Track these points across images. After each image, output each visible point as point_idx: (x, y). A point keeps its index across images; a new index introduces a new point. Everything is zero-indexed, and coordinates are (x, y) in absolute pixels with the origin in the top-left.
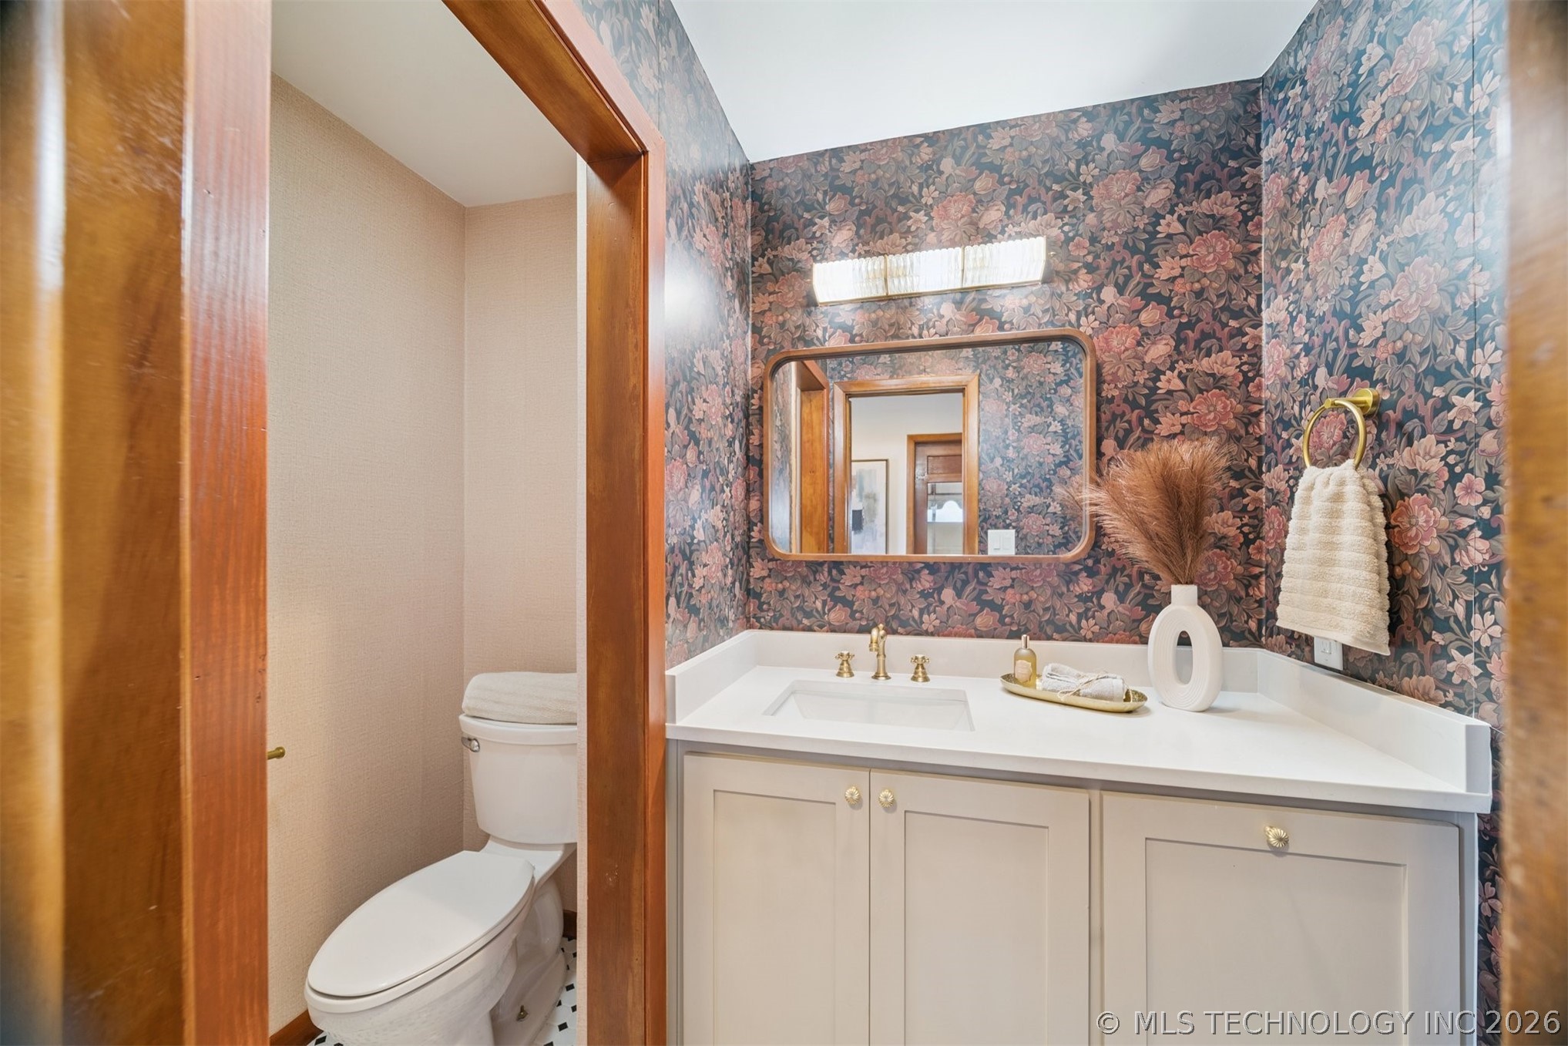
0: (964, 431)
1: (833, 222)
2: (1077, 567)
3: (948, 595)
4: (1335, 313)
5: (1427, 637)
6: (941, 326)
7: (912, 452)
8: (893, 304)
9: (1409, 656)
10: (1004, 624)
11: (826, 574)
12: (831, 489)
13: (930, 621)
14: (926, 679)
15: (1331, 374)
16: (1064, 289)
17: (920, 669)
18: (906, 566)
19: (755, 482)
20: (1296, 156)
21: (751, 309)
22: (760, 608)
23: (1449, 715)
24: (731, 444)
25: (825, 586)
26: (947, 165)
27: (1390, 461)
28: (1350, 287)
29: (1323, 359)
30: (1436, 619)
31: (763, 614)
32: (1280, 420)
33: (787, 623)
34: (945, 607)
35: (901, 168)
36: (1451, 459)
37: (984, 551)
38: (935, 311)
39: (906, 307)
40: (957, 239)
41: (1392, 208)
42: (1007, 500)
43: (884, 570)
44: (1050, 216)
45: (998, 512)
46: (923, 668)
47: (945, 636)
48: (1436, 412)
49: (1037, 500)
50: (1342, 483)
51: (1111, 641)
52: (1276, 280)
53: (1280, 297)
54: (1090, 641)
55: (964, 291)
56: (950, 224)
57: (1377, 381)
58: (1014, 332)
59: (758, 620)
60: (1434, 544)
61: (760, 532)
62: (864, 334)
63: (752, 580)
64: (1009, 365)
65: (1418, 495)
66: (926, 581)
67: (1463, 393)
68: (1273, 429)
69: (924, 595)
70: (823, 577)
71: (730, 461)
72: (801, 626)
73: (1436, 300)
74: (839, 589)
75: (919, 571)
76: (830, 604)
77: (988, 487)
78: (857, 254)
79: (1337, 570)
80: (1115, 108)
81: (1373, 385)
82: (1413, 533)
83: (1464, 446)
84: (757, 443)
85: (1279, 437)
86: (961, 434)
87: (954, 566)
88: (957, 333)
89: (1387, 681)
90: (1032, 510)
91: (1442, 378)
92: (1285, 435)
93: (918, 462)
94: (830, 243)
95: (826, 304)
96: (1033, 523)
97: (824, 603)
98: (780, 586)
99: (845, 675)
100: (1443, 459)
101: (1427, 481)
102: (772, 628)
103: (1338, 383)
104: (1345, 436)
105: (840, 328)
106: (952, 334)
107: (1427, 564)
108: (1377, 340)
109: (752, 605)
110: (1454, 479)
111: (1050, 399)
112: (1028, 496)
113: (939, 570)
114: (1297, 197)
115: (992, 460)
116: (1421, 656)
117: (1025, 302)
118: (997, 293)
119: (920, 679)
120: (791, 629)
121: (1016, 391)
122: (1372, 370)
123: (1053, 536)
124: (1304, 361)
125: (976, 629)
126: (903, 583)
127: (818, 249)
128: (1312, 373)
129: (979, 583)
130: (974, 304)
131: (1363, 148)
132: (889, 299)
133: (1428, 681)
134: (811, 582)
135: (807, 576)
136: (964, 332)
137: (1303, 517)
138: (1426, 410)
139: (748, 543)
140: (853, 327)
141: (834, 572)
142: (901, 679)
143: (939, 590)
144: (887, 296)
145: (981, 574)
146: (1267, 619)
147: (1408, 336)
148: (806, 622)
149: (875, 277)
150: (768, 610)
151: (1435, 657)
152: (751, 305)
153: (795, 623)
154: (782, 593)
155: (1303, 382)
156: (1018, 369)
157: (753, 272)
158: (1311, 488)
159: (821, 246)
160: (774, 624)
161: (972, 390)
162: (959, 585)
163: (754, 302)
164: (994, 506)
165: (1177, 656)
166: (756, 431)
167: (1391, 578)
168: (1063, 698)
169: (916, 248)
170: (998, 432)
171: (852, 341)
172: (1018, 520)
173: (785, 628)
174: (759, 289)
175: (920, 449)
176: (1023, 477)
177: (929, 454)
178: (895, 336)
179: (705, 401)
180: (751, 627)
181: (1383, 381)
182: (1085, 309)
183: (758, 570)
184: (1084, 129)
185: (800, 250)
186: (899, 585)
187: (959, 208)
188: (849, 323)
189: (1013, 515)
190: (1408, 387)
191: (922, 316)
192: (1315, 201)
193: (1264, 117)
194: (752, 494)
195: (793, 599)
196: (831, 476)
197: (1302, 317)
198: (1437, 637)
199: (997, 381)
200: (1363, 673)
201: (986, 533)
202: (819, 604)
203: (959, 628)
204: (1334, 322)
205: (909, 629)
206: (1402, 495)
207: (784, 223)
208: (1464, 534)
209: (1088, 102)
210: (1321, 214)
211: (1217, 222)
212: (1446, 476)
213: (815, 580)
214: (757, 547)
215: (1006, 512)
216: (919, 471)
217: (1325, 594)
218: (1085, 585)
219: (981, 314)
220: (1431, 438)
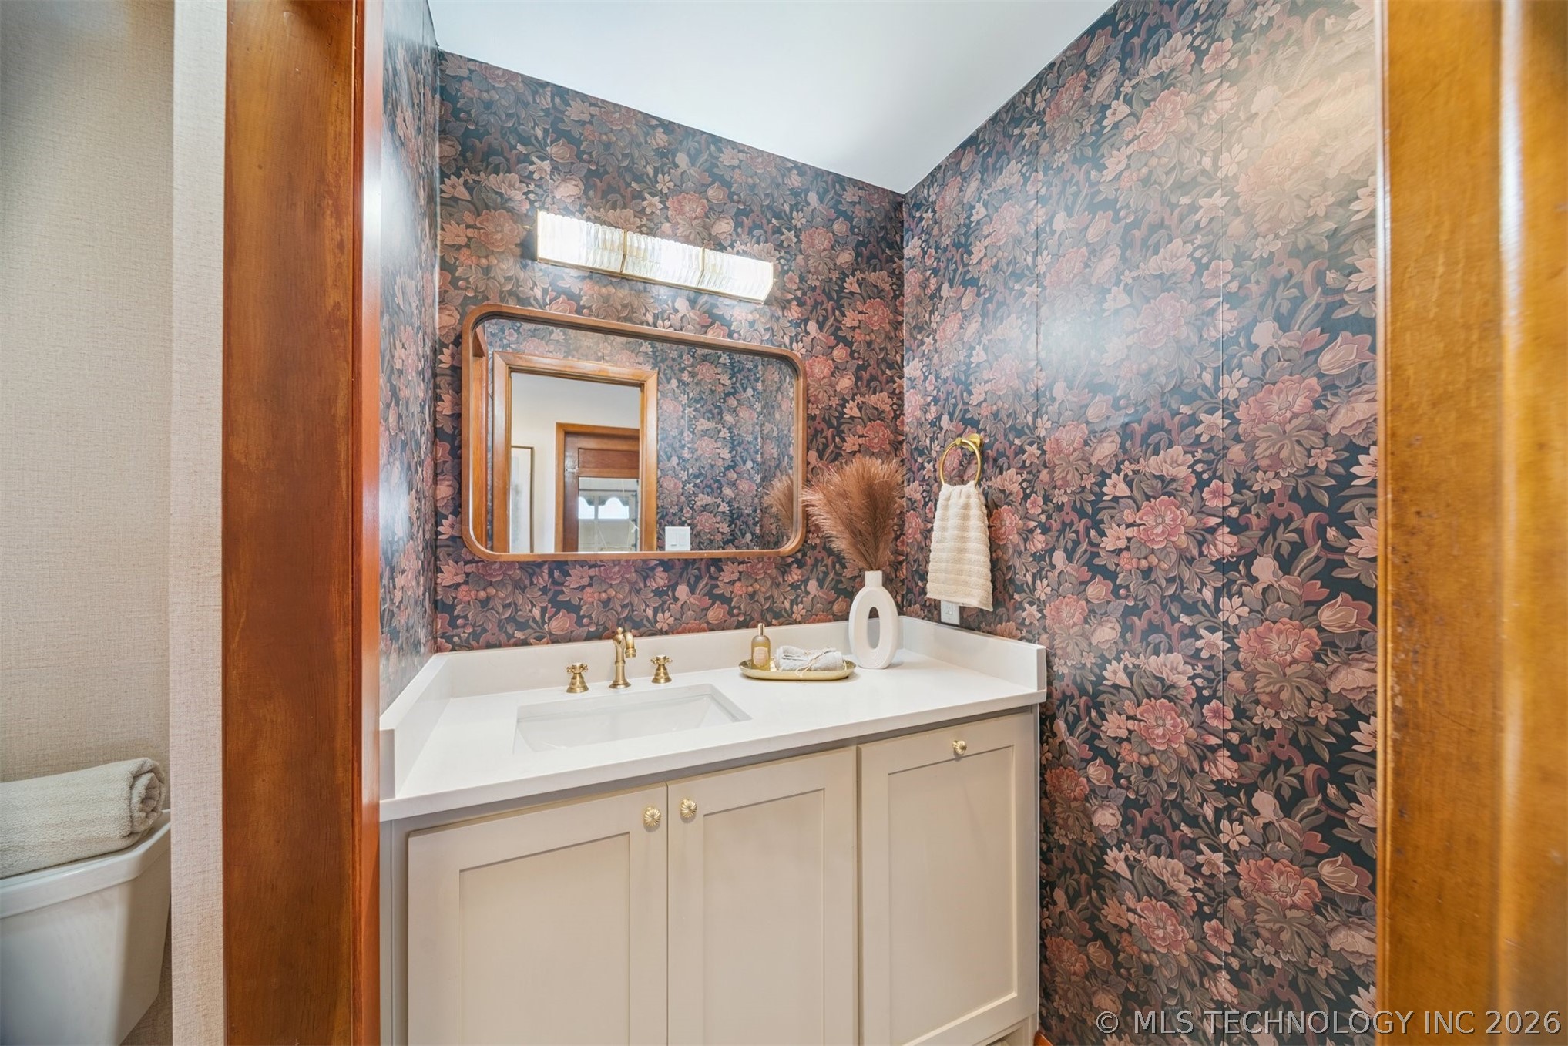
0: (642, 427)
1: (555, 169)
2: (790, 560)
3: (682, 591)
4: (954, 379)
5: (1011, 597)
6: (676, 319)
7: (562, 442)
8: (626, 283)
9: (1001, 610)
10: (732, 615)
11: (546, 576)
12: (489, 477)
13: (664, 620)
14: (668, 680)
15: (951, 420)
16: (780, 314)
17: (662, 670)
18: (640, 564)
19: (445, 462)
20: (928, 262)
21: (439, 237)
22: (452, 623)
23: (1024, 644)
24: (423, 407)
25: (544, 591)
26: (682, 159)
27: (989, 483)
28: (964, 363)
29: (946, 409)
30: (1016, 585)
31: (456, 631)
32: (917, 448)
33: (493, 640)
34: (679, 604)
35: (633, 141)
36: (1025, 485)
37: (661, 547)
38: (670, 304)
39: (640, 291)
40: (692, 237)
41: (991, 318)
42: (683, 498)
43: (616, 569)
44: (770, 245)
45: (674, 509)
46: (665, 669)
47: (679, 633)
48: (1016, 454)
49: (709, 500)
50: (968, 497)
51: (814, 622)
52: (914, 347)
53: (917, 360)
54: (800, 623)
55: (699, 292)
56: (683, 220)
57: (981, 430)
58: (741, 342)
59: (449, 640)
60: (1015, 538)
61: (452, 526)
62: (593, 308)
63: (439, 589)
64: (684, 369)
65: (1006, 506)
66: (660, 579)
67: (1031, 444)
68: (912, 455)
69: (659, 593)
70: (543, 580)
71: (422, 433)
72: (512, 641)
73: (1016, 383)
74: (563, 592)
75: (653, 569)
76: (551, 610)
77: (665, 485)
78: (585, 215)
79: (968, 556)
80: (819, 174)
81: (979, 432)
82: (1003, 531)
83: (1031, 477)
84: (447, 411)
85: (916, 461)
86: (638, 430)
87: (687, 563)
88: (690, 331)
89: (988, 628)
90: (704, 508)
91: (1019, 433)
92: (920, 460)
93: (567, 454)
94: (552, 192)
95: (547, 262)
96: (706, 521)
97: (544, 610)
98: (482, 594)
99: (578, 690)
100: (1020, 484)
101: (1010, 498)
102: (470, 648)
103: (956, 427)
104: (961, 465)
105: (564, 293)
106: (687, 330)
107: (1011, 550)
108: (981, 403)
109: (439, 621)
110: (1026, 497)
111: (720, 407)
112: (701, 495)
113: (673, 567)
114: (929, 291)
115: (669, 459)
116: (1008, 610)
117: (750, 317)
118: (727, 301)
119: (662, 681)
120: (499, 645)
121: (691, 395)
122: (978, 422)
123: (722, 533)
124: (933, 409)
125: (708, 623)
126: (636, 582)
127: (536, 194)
128: (939, 418)
129: (711, 578)
130: (706, 307)
131: (973, 273)
132: (622, 278)
133: (1011, 624)
134: (526, 587)
135: (521, 579)
136: (696, 331)
137: (944, 519)
138: (1010, 453)
139: (436, 540)
140: (580, 297)
141: (556, 573)
142: (641, 684)
143: (674, 587)
144: (621, 273)
145: (713, 569)
146: (907, 593)
147: (1000, 403)
148: (518, 635)
149: (612, 250)
150: (464, 626)
151: (1016, 609)
152: (439, 232)
153: (503, 638)
154: (485, 603)
155: (933, 424)
156: (693, 375)
157: (442, 191)
158: (948, 499)
159: (540, 192)
160: (474, 643)
161: (651, 384)
162: (692, 580)
163: (443, 229)
164: (671, 503)
165: (869, 626)
166: (447, 397)
167: (991, 560)
168: (801, 675)
169: (651, 232)
170: (675, 432)
171: (579, 311)
172: (692, 518)
173: (489, 646)
174: (451, 215)
175: (569, 439)
176: (696, 477)
177: (580, 445)
178: (627, 319)
179: (403, 347)
180: (439, 649)
181: (985, 430)
182: (796, 336)
183: (449, 574)
184: (795, 180)
185: (511, 186)
186: (632, 584)
187: (693, 207)
188: (577, 291)
189: (688, 513)
190: (1000, 436)
191: (657, 304)
192: (941, 298)
193: (906, 225)
194: (440, 478)
195: (501, 609)
196: (489, 461)
197: (932, 377)
198: (1016, 596)
199: (674, 383)
200: (973, 626)
201: (664, 530)
202: (536, 613)
203: (693, 623)
204: (954, 385)
205: (643, 629)
206: (997, 506)
207: (490, 146)
208: (1031, 531)
209: (801, 159)
210: (945, 309)
211: (879, 293)
212: (1022, 495)
213: (532, 583)
214: (448, 546)
215: (681, 510)
216: (569, 463)
217: (960, 572)
218: (795, 575)
219: (712, 319)
220: (1013, 471)
